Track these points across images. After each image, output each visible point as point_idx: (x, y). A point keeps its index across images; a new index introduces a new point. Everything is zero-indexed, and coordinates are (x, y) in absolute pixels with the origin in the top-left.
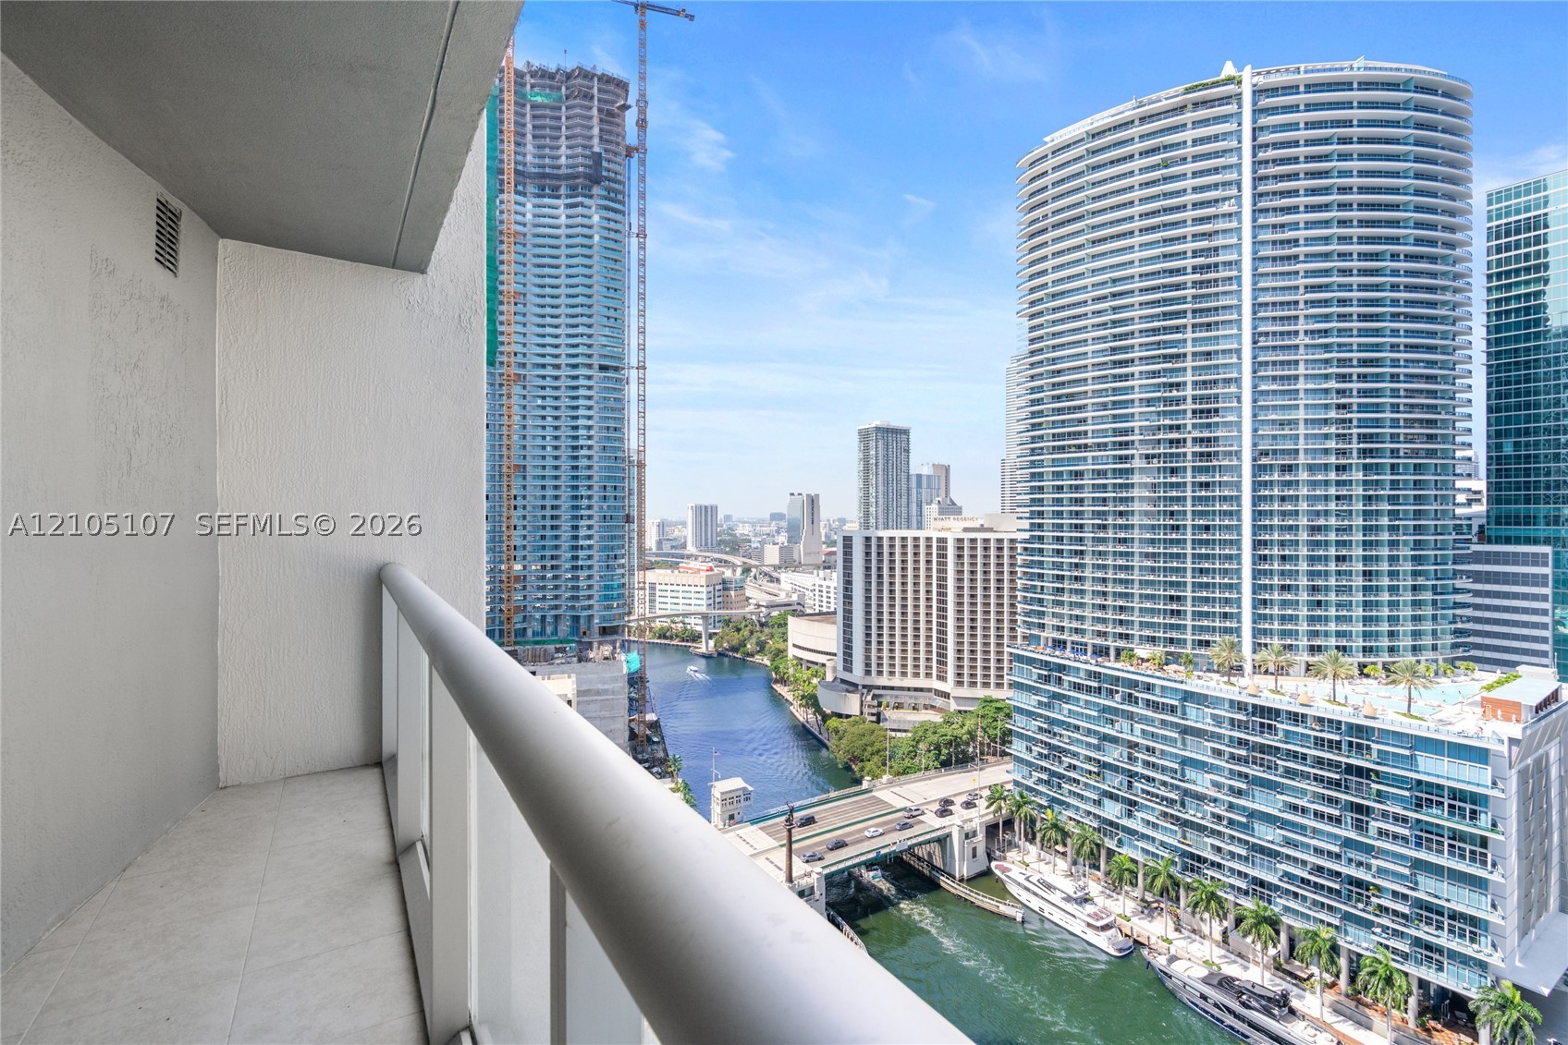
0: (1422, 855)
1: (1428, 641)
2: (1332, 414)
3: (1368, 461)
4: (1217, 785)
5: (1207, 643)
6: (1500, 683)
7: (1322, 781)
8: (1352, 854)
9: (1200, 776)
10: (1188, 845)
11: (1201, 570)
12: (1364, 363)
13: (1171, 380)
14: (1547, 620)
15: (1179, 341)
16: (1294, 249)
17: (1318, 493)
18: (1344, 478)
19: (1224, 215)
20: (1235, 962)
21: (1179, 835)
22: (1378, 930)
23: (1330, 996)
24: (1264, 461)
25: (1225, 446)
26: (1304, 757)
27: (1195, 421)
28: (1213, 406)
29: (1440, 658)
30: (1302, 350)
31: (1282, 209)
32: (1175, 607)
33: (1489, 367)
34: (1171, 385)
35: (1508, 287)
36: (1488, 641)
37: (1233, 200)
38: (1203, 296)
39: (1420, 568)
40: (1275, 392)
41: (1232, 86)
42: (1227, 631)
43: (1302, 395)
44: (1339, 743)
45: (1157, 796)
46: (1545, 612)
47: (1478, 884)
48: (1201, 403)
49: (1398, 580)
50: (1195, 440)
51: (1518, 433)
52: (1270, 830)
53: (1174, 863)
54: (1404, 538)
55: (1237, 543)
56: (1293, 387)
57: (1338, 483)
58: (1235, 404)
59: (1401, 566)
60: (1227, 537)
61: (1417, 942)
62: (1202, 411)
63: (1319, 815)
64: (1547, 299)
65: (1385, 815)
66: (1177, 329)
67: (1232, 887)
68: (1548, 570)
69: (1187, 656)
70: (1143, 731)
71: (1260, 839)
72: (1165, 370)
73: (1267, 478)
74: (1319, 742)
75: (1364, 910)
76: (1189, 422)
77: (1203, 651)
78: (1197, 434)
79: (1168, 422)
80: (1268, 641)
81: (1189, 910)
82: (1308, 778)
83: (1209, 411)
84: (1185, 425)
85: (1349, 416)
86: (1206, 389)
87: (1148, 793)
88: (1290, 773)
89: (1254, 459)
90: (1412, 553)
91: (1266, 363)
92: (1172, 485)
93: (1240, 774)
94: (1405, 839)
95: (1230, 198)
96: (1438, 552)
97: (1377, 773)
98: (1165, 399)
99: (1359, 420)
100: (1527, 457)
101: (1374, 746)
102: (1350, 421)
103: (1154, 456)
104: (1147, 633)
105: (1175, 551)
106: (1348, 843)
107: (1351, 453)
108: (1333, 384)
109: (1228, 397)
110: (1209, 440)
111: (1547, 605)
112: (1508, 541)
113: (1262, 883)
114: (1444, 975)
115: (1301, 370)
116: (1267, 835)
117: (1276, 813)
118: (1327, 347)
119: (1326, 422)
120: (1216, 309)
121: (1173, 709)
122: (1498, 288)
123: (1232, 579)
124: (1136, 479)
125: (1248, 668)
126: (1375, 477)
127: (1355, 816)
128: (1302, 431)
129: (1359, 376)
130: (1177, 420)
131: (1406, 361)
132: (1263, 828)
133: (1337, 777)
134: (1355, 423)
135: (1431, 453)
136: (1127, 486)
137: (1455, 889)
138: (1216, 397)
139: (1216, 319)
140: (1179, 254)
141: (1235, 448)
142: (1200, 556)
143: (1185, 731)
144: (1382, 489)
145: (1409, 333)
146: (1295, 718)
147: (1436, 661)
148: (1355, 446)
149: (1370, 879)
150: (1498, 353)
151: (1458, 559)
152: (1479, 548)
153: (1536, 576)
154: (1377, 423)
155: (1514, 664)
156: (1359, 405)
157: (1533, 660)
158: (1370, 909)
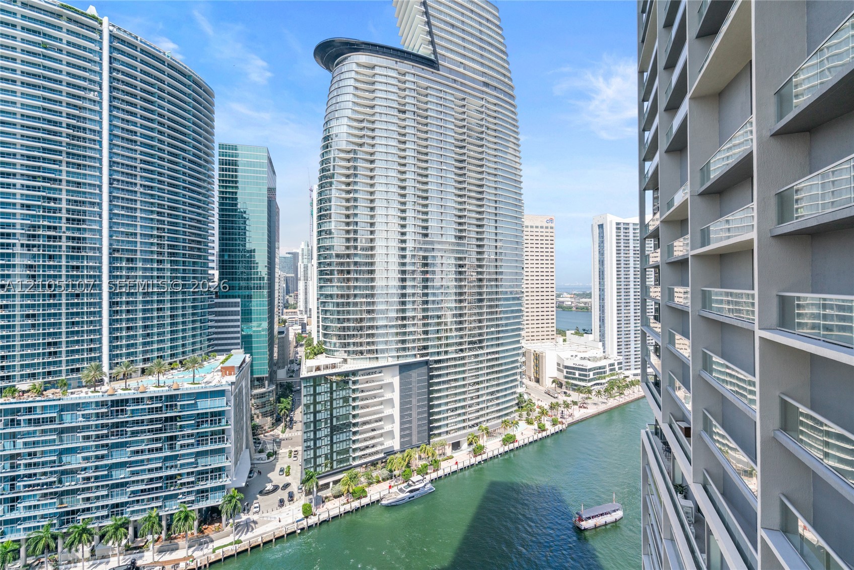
0: (201, 449)
1: (198, 346)
2: (155, 232)
3: (172, 258)
4: (86, 459)
5: (78, 370)
6: (227, 359)
7: (152, 431)
8: (168, 464)
9: (74, 458)
10: (65, 507)
11: (73, 323)
12: (170, 208)
13: (49, 195)
14: (239, 329)
15: (56, 170)
16: (134, 137)
17: (148, 274)
18: (161, 267)
19: (90, 100)
20: (100, 564)
21: (57, 505)
22: (180, 496)
23: (158, 546)
24: (116, 255)
25: (91, 244)
26: (143, 421)
27: (68, 225)
28: (82, 217)
29: (203, 353)
30: (139, 195)
31: (127, 112)
32: (52, 350)
33: (220, 220)
34: (49, 199)
35: (226, 187)
36: (220, 342)
37: (96, 93)
38: (74, 145)
39: (195, 311)
40: (123, 215)
41: (96, 23)
42: (91, 359)
43: (139, 219)
44: (161, 407)
45: (38, 485)
46: (238, 326)
47: (221, 451)
48: (73, 214)
50: (68, 238)
51: (230, 251)
52: (123, 471)
53: (52, 525)
55: (100, 304)
56: (133, 214)
57: (158, 269)
58: (98, 219)
59: (187, 311)
60: (92, 300)
61: (198, 492)
62: (74, 220)
63: (151, 451)
64: (238, 196)
65: (183, 436)
66: (55, 162)
67: (97, 518)
68: (239, 309)
69: (63, 380)
70: (25, 444)
71: (116, 479)
72: (44, 188)
73: (118, 265)
74: (151, 411)
75: (173, 490)
76: (64, 225)
77: (75, 376)
78: (69, 234)
79: (46, 223)
80: (119, 361)
81: (66, 550)
82: (145, 432)
83: (79, 220)
84: (60, 227)
85: (162, 234)
86: (77, 206)
87: (30, 486)
88: (134, 433)
89: (110, 254)
90: (192, 304)
91: (118, 198)
92: (50, 267)
93: (103, 446)
94: (192, 445)
95: (94, 91)
96: (202, 304)
97: (179, 417)
98: (44, 208)
99: (168, 237)
100: (233, 261)
101: (179, 403)
102: (164, 236)
103: (34, 246)
104: (28, 371)
105: (53, 311)
106: (166, 459)
107: (164, 254)
108: (155, 216)
109: (92, 213)
110: (79, 239)
111: (239, 323)
112: (226, 297)
113: (117, 505)
114: (209, 501)
115: (138, 206)
116: (120, 475)
117: (127, 459)
118: (152, 196)
119: (152, 236)
120: (85, 157)
121: (52, 420)
122: (223, 186)
123: (96, 326)
124: (17, 261)
125: (106, 379)
126: (176, 267)
127: (169, 443)
128: (139, 239)
129: (168, 214)
130: (55, 222)
131: (189, 211)
132: (118, 472)
133: (161, 426)
134: (166, 238)
135: (199, 257)
136: (8, 266)
137: (213, 458)
138: (85, 212)
139: (84, 162)
140: (56, 112)
141: (98, 246)
142: (72, 314)
143: (62, 431)
144: (179, 273)
145: (191, 198)
146: (137, 401)
147: (201, 355)
148: (166, 250)
149: (177, 472)
150: (223, 215)
151: (210, 306)
152: (216, 301)
153: (235, 311)
154: (176, 240)
155: (230, 350)
156: (168, 229)
157: (236, 347)
158: (177, 487)
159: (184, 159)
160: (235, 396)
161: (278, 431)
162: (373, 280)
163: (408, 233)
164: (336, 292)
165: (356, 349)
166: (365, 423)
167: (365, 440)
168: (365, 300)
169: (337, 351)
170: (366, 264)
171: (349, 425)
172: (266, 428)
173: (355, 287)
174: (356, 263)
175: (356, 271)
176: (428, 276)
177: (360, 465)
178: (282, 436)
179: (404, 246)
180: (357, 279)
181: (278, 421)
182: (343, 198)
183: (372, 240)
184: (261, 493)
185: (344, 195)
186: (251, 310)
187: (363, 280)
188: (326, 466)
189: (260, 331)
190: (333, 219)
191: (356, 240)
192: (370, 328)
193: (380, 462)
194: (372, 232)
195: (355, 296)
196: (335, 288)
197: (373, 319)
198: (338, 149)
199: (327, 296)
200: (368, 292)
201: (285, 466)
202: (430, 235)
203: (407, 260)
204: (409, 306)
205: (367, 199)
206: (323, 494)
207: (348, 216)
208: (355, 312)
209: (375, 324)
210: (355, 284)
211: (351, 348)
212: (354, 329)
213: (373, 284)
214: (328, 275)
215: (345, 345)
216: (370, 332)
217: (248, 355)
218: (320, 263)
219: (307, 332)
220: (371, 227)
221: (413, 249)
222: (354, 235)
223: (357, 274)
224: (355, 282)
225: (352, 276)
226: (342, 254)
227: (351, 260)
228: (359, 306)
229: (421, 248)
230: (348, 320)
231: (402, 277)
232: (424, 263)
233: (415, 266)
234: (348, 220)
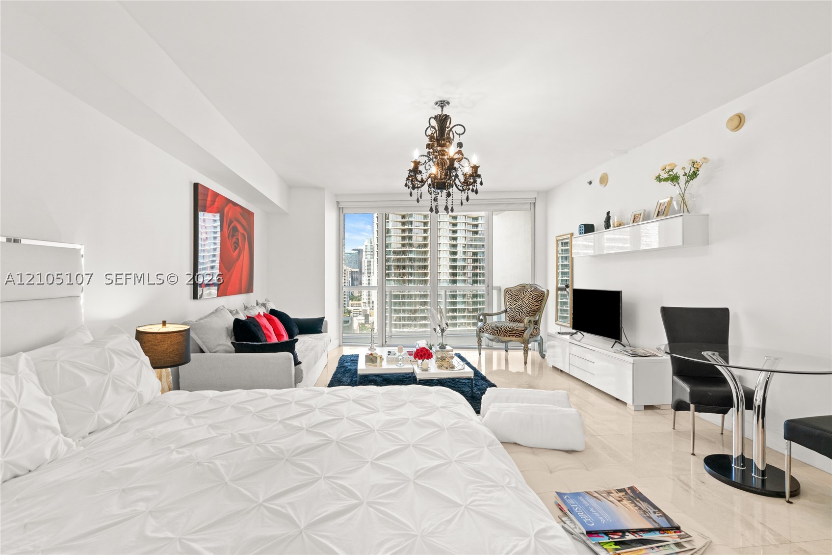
162: (426, 275)
163: (458, 231)
170: (419, 260)
173: (410, 282)
174: (410, 259)
175: (412, 267)
176: (478, 271)
179: (455, 243)
180: (411, 274)
183: (425, 238)
187: (417, 274)
190: (390, 220)
191: (410, 238)
192: (422, 318)
194: (425, 231)
197: (426, 311)
202: (479, 232)
203: (458, 256)
204: (459, 299)
208: (410, 304)
210: (410, 278)
212: (409, 319)
213: (426, 278)
216: (423, 322)
219: (370, 323)
220: (424, 226)
221: (464, 245)
222: (409, 233)
223: (411, 269)
224: (410, 277)
225: (407, 271)
226: (398, 251)
227: (406, 257)
228: (413, 298)
229: (471, 245)
230: (404, 311)
231: (453, 272)
232: (474, 259)
233: (465, 261)
234: (403, 220)
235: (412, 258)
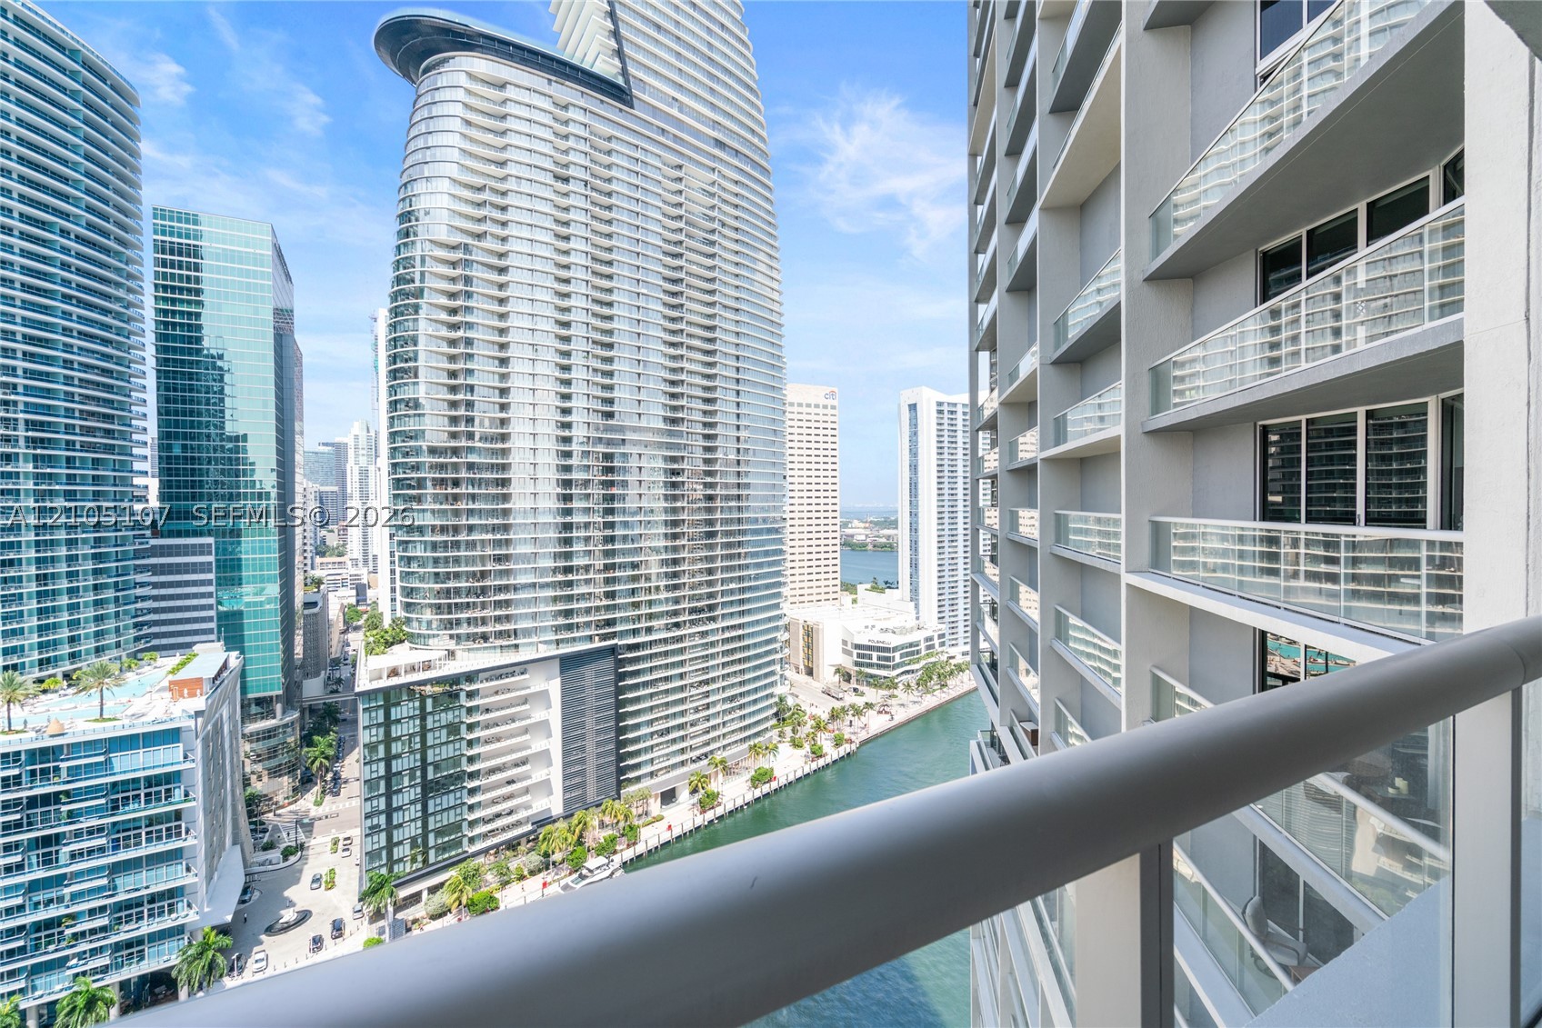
0: (123, 856)
1: (110, 640)
3: (39, 451)
8: (40, 896)
12: (31, 340)
14: (212, 601)
18: (9, 469)
22: (75, 961)
29: (124, 654)
33: (158, 371)
35: (174, 301)
36: (164, 629)
39: (101, 566)
44: (19, 776)
46: (210, 595)
47: (175, 855)
49: (78, 581)
51: (185, 437)
54: (84, 536)
59: (80, 565)
61: (117, 947)
64: (203, 321)
65: (78, 834)
68: (211, 558)
75: (56, 950)
85: (13, 397)
90: (93, 551)
94: (102, 849)
96: (119, 549)
97: (67, 793)
99: (26, 404)
100: (193, 458)
101: (63, 765)
102: (15, 403)
106: (34, 886)
107: (17, 441)
111: (211, 589)
112: (179, 534)
114: (146, 962)
122: (165, 299)
126: (49, 470)
127: (41, 851)
129: (24, 354)
131: (80, 348)
133: (18, 816)
134: (21, 407)
135: (109, 449)
137: (153, 873)
144: (57, 484)
147: (120, 658)
148: (21, 433)
149: (63, 911)
150: (167, 360)
151: (138, 554)
152: (153, 542)
153: (202, 564)
154: (49, 410)
155: (189, 645)
156: (26, 387)
157: (204, 638)
158: (64, 944)
159: (64, 233)
160: (205, 741)
161: (307, 803)
162: (506, 498)
163: (574, 411)
164: (429, 520)
165: (473, 630)
166: (492, 771)
167: (494, 802)
168: (490, 536)
169: (434, 636)
170: (492, 467)
171: (460, 777)
172: (280, 798)
173: (470, 512)
174: (471, 466)
175: (472, 482)
176: (614, 491)
177: (485, 851)
178: (315, 812)
179: (567, 433)
180: (473, 497)
181: (307, 781)
182: (443, 338)
183: (503, 422)
184: (270, 930)
185: (444, 332)
186: (240, 560)
187: (487, 497)
188: (414, 860)
189: (261, 603)
190: (421, 379)
191: (470, 420)
192: (500, 589)
193: (524, 840)
194: (503, 407)
195: (471, 528)
196: (428, 515)
197: (507, 573)
198: (431, 241)
199: (410, 529)
200: (495, 521)
201: (324, 871)
202: (617, 415)
203: (574, 461)
204: (577, 547)
205: (493, 343)
206: (408, 914)
207: (453, 374)
208: (470, 561)
209: (512, 582)
210: (471, 506)
211: (464, 630)
212: (469, 592)
213: (506, 506)
214: (413, 487)
215: (450, 624)
216: (502, 597)
217: (234, 654)
218: (394, 466)
219: (369, 602)
220: (501, 397)
221: (585, 440)
222: (467, 410)
223: (473, 486)
224: (470, 502)
225: (464, 491)
226: (442, 447)
227: (460, 460)
228: (479, 548)
229: (600, 439)
230: (457, 575)
231: (564, 492)
232: (606, 467)
233: (588, 471)
234: (453, 382)
235: (474, 463)
